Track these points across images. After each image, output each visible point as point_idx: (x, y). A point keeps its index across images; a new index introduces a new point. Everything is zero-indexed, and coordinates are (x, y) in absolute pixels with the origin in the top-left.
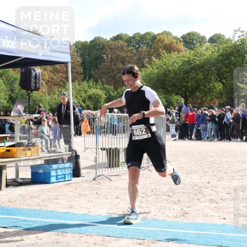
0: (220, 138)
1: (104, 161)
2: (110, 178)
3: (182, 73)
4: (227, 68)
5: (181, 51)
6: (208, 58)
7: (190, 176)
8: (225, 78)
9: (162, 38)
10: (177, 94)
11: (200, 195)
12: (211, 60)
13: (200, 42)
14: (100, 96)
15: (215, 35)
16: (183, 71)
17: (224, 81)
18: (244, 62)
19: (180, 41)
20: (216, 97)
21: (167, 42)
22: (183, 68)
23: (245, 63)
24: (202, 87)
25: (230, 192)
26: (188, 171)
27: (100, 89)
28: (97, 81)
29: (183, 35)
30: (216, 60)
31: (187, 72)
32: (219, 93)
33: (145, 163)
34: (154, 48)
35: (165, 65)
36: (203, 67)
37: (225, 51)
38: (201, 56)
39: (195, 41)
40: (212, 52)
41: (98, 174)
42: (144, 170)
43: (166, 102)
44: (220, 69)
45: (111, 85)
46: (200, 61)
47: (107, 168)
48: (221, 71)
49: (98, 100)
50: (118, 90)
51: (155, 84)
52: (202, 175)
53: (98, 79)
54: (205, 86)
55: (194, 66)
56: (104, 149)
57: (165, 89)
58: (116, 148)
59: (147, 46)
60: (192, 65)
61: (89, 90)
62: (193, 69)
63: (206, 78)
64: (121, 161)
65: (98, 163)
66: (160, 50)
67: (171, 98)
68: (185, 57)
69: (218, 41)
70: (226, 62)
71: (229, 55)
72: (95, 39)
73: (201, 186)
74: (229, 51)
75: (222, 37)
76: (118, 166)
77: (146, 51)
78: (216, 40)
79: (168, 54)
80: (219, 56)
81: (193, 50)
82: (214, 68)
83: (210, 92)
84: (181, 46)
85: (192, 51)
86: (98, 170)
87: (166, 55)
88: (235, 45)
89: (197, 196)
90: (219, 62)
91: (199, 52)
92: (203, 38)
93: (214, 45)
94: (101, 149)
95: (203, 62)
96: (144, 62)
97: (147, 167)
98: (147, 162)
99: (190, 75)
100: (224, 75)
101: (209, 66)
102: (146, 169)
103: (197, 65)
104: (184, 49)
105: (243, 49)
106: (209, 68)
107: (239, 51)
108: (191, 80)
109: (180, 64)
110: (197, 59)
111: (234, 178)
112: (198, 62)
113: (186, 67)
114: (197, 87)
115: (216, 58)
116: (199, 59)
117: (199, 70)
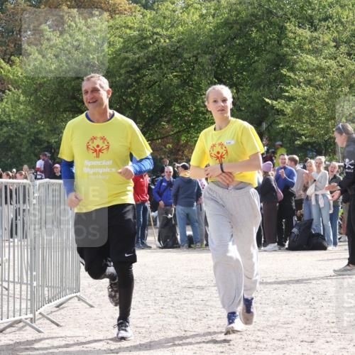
3: (123, 71)
4: (238, 59)
5: (121, 13)
6: (190, 31)
12: (198, 35)
16: (126, 66)
18: (283, 42)
22: (127, 58)
23: (287, 46)
24: (177, 109)
30: (211, 37)
33: (23, 311)
36: (179, 56)
37: (234, 13)
38: (172, 25)
40: (202, 16)
42: (20, 329)
44: (221, 60)
46: (170, 37)
48: (226, 65)
51: (52, 99)
54: (184, 107)
55: (156, 53)
60: (151, 49)
62: (152, 59)
63: (188, 84)
68: (130, 28)
70: (237, 41)
71: (246, 23)
74: (244, 14)
80: (218, 27)
81: (152, 8)
82: (207, 57)
83: (196, 121)
85: (147, 12)
90: (219, 41)
91: (168, 13)
95: (178, 42)
96: (20, 40)
97: (28, 321)
98: (29, 307)
99: (145, 76)
100: (232, 78)
101: (195, 52)
102: (28, 327)
103: (164, 48)
104: (127, 6)
105: (282, 9)
106: (193, 56)
107: (271, 12)
108: (148, 88)
109: (118, 46)
110: (161, 33)
111: (260, 345)
112: (165, 42)
113: (134, 54)
114: (162, 107)
115: (211, 30)
116: (168, 33)
117: (167, 63)
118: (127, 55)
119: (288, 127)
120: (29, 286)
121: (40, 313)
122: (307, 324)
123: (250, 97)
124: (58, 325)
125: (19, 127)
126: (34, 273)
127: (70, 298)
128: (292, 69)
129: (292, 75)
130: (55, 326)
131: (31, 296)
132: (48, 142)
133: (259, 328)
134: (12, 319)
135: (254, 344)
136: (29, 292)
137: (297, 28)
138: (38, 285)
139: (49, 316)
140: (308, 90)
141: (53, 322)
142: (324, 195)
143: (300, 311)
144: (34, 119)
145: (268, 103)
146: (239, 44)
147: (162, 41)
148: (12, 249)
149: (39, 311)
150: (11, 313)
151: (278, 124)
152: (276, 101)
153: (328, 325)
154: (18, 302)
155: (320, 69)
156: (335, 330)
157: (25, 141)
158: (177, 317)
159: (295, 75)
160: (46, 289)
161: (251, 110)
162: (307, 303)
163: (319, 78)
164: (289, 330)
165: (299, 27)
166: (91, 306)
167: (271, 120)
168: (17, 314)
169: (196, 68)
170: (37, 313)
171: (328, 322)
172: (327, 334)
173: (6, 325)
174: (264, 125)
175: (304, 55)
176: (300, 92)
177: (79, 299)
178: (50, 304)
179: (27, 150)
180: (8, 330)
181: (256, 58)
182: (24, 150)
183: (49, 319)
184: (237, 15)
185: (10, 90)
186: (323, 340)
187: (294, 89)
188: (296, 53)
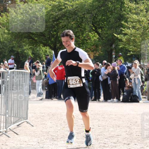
3: (51, 20)
4: (102, 16)
7: (55, 142)
8: (101, 28)
10: (45, 45)
12: (85, 5)
16: (53, 18)
17: (100, 31)
18: (123, 9)
20: (91, 50)
22: (52, 15)
23: (124, 11)
26: (53, 137)
30: (90, 6)
31: (57, 20)
32: (94, 45)
33: (2, 128)
36: (76, 14)
43: (33, 53)
44: (95, 17)
46: (72, 6)
48: (97, 19)
54: (78, 37)
55: (66, 12)
57: (31, 38)
60: (63, 11)
62: (64, 15)
63: (80, 27)
67: (38, 49)
68: (55, 1)
70: (102, 8)
80: (94, 2)
82: (89, 15)
83: (83, 43)
90: (94, 8)
95: (76, 8)
96: (6, 5)
97: (4, 132)
98: (4, 125)
99: (61, 23)
100: (99, 24)
101: (83, 13)
102: (4, 135)
103: (70, 11)
106: (83, 15)
108: (62, 28)
109: (49, 9)
111: (106, 145)
112: (70, 8)
113: (56, 13)
115: (90, 3)
116: (72, 4)
117: (71, 17)
118: (53, 13)
119: (124, 47)
120: (5, 116)
121: (9, 129)
122: (127, 136)
123: (107, 33)
124: (17, 134)
125: (5, 44)
126: (7, 111)
127: (23, 122)
128: (126, 21)
129: (126, 24)
130: (15, 134)
131: (6, 121)
132: (17, 52)
133: (106, 137)
135: (103, 145)
136: (5, 119)
137: (129, 3)
138: (9, 116)
139: (13, 130)
140: (133, 31)
142: (138, 78)
143: (124, 130)
144: (11, 41)
145: (115, 36)
146: (103, 10)
147: (69, 7)
149: (9, 128)
151: (120, 45)
152: (119, 35)
153: (136, 137)
155: (139, 21)
156: (139, 139)
157: (7, 51)
159: (128, 24)
160: (13, 118)
161: (107, 39)
162: (128, 127)
163: (138, 26)
164: (119, 139)
165: (130, 2)
166: (33, 126)
167: (117, 44)
169: (84, 20)
170: (8, 129)
171: (137, 135)
172: (136, 141)
174: (114, 46)
175: (132, 15)
176: (129, 31)
177: (27, 123)
178: (14, 125)
179: (8, 54)
181: (110, 16)
182: (6, 54)
186: (133, 144)
187: (127, 30)
188: (128, 14)
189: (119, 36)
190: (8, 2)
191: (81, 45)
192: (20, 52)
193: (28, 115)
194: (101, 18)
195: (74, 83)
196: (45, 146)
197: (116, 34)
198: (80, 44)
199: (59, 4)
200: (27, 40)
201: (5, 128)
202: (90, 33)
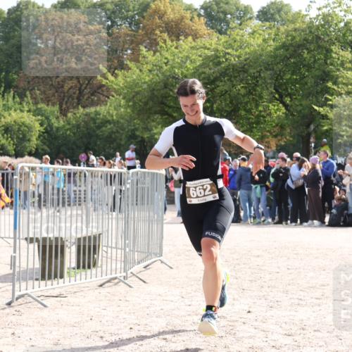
0: (277, 218)
1: (31, 266)
2: (44, 302)
4: (292, 74)
5: (201, 37)
6: (255, 52)
8: (290, 95)
9: (162, 8)
11: (231, 338)
12: (261, 55)
13: (240, 18)
14: (30, 128)
15: (272, 3)
17: (288, 100)
18: (328, 62)
19: (199, 15)
20: (271, 133)
21: (171, 15)
22: (204, 73)
23: (332, 64)
24: (243, 113)
25: (293, 332)
27: (29, 111)
28: (22, 96)
29: (205, 3)
30: (271, 56)
31: (212, 81)
32: (277, 125)
33: (118, 271)
34: (144, 27)
35: (166, 64)
36: (245, 71)
37: (290, 38)
38: (241, 47)
39: (229, 16)
40: (264, 40)
41: (17, 294)
42: (116, 284)
44: (279, 75)
45: (53, 105)
46: (239, 57)
47: (37, 279)
48: (282, 79)
49: (24, 136)
50: (69, 115)
51: (146, 103)
52: (236, 297)
53: (25, 90)
54: (249, 111)
55: (227, 69)
56: (31, 240)
57: (167, 113)
58: (56, 239)
59: (130, 24)
60: (223, 65)
61: (6, 114)
62: (224, 73)
63: (252, 94)
64: (67, 265)
65: (17, 269)
66: (157, 32)
68: (208, 49)
69: (277, 17)
70: (292, 60)
71: (300, 46)
72: (18, 5)
73: (234, 318)
74: (298, 39)
75: (285, 9)
76: (62, 277)
77: (128, 35)
78: (272, 15)
79: (172, 41)
80: (277, 49)
81: (225, 33)
82: (269, 72)
83: (258, 123)
84: (200, 25)
86: (17, 286)
87: (169, 42)
88: (310, 26)
89: (224, 341)
90: (278, 60)
91: (238, 38)
92: (247, 10)
93: (268, 24)
94: (26, 239)
95: (246, 60)
96: (122, 57)
97: (122, 278)
98: (123, 267)
99: (218, 86)
100: (287, 89)
101: (259, 69)
102: (121, 283)
103: (233, 65)
104: (206, 31)
105: (328, 35)
106: (257, 72)
107: (320, 38)
108: (220, 96)
109: (198, 64)
110: (232, 53)
111: (301, 302)
112: (235, 60)
114: (232, 111)
115: (271, 51)
116: (238, 53)
117: (236, 77)
118: (204, 70)
119: (330, 129)
120: (123, 251)
121: (132, 273)
123: (301, 105)
124: (144, 282)
125: (120, 125)
126: (127, 242)
127: (155, 261)
128: (335, 83)
129: (335, 88)
130: (143, 283)
131: (125, 258)
132: (142, 137)
133: (301, 288)
134: (109, 277)
135: (297, 301)
136: (123, 255)
137: (341, 51)
138: (130, 250)
139: (138, 275)
141: (141, 279)
144: (132, 119)
145: (316, 110)
146: (294, 63)
147: (233, 59)
148: (110, 221)
150: (109, 272)
151: (323, 126)
152: (322, 107)
154: (114, 262)
157: (124, 136)
158: (237, 278)
159: (338, 87)
160: (136, 253)
161: (301, 115)
164: (325, 291)
165: (342, 50)
167: (318, 123)
168: (114, 272)
169: (260, 82)
170: (129, 272)
173: (105, 281)
174: (312, 127)
175: (345, 72)
177: (162, 262)
178: (139, 265)
179: (126, 143)
180: (107, 285)
181: (307, 74)
182: (123, 142)
183: (137, 277)
184: (292, 40)
185: (113, 96)
188: (338, 70)
189: (321, 109)
190: (126, 51)
191: (254, 125)
192: (147, 140)
193: (164, 248)
194: (290, 78)
195: (201, 193)
196: (193, 303)
197: (317, 106)
198: (253, 123)
199: (215, 54)
200: (160, 117)
201: (124, 272)
202: (270, 105)
